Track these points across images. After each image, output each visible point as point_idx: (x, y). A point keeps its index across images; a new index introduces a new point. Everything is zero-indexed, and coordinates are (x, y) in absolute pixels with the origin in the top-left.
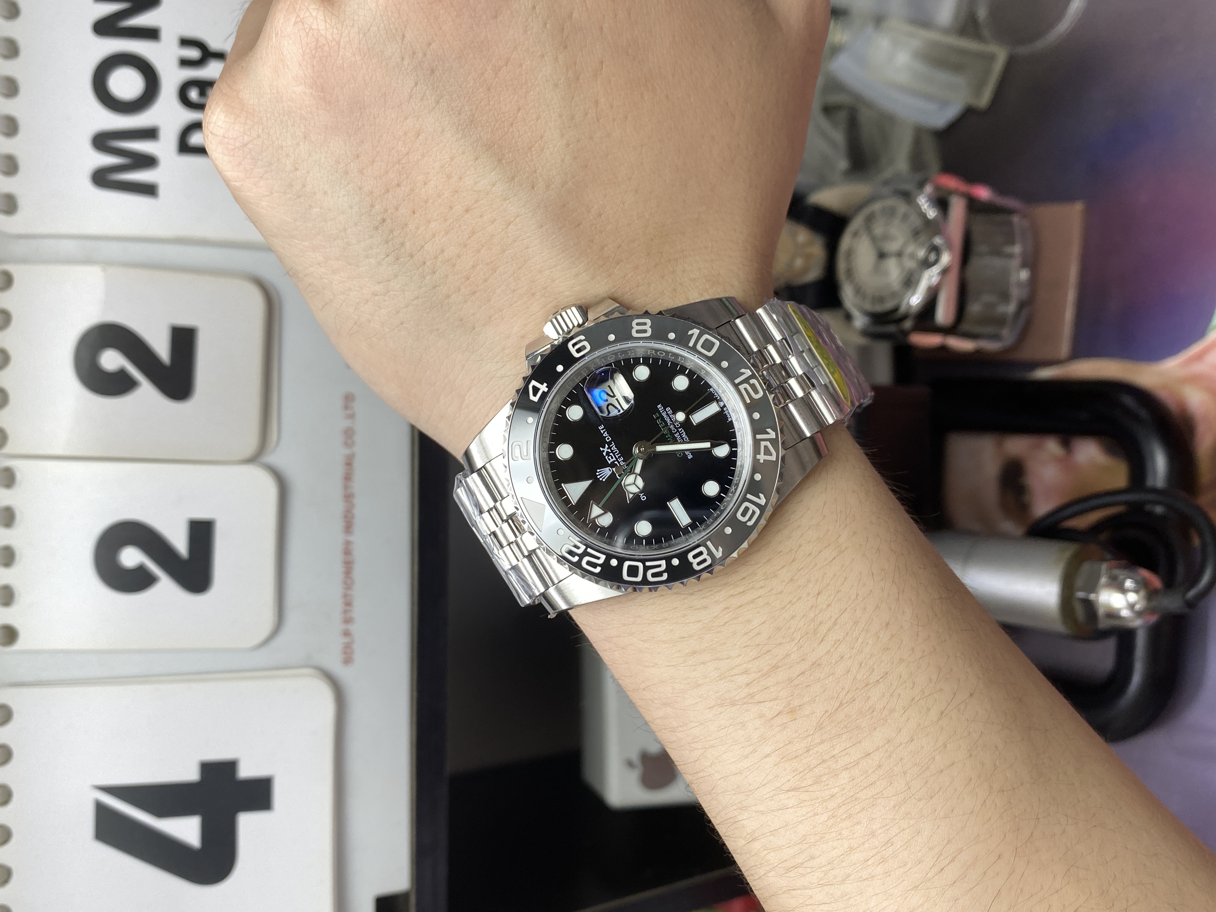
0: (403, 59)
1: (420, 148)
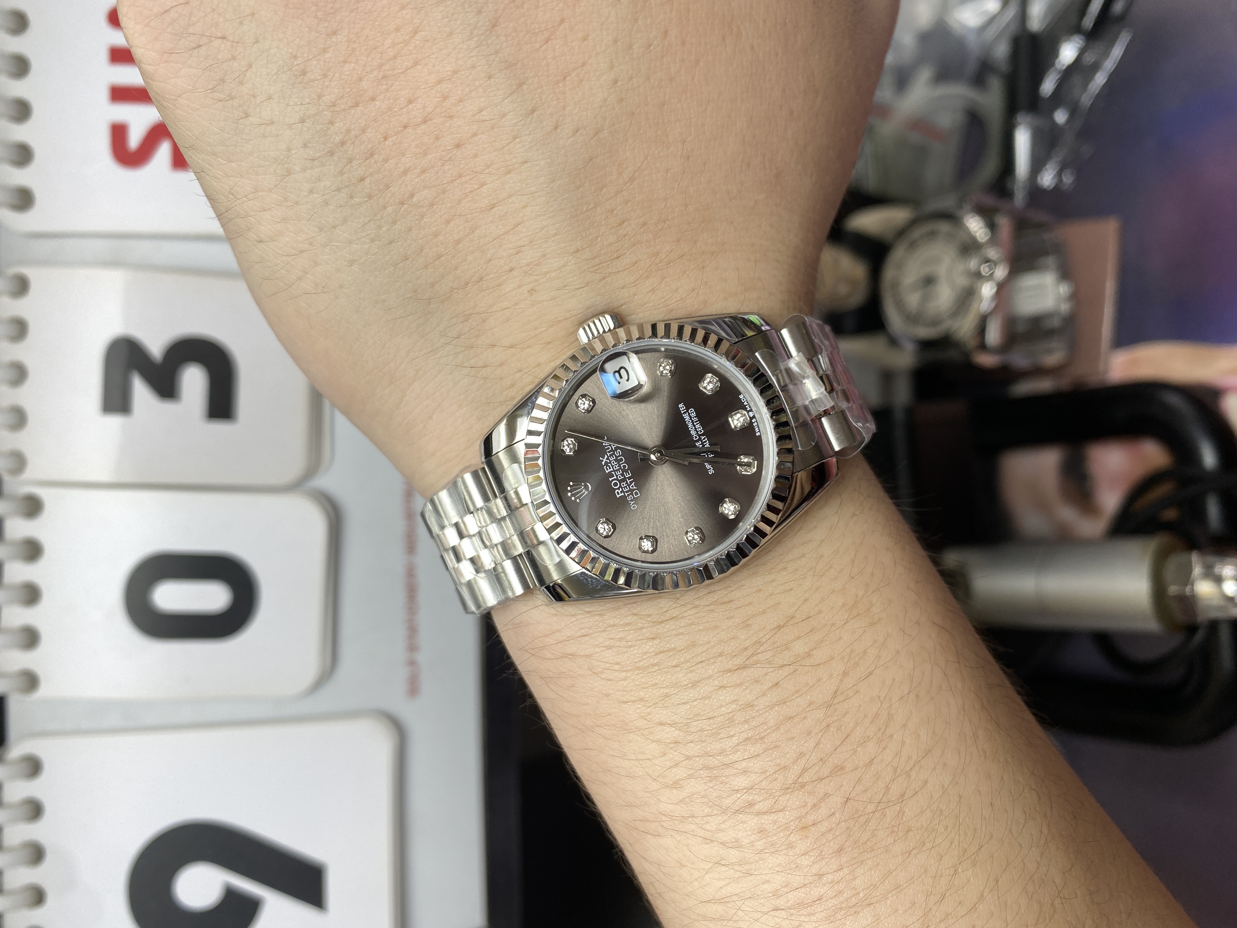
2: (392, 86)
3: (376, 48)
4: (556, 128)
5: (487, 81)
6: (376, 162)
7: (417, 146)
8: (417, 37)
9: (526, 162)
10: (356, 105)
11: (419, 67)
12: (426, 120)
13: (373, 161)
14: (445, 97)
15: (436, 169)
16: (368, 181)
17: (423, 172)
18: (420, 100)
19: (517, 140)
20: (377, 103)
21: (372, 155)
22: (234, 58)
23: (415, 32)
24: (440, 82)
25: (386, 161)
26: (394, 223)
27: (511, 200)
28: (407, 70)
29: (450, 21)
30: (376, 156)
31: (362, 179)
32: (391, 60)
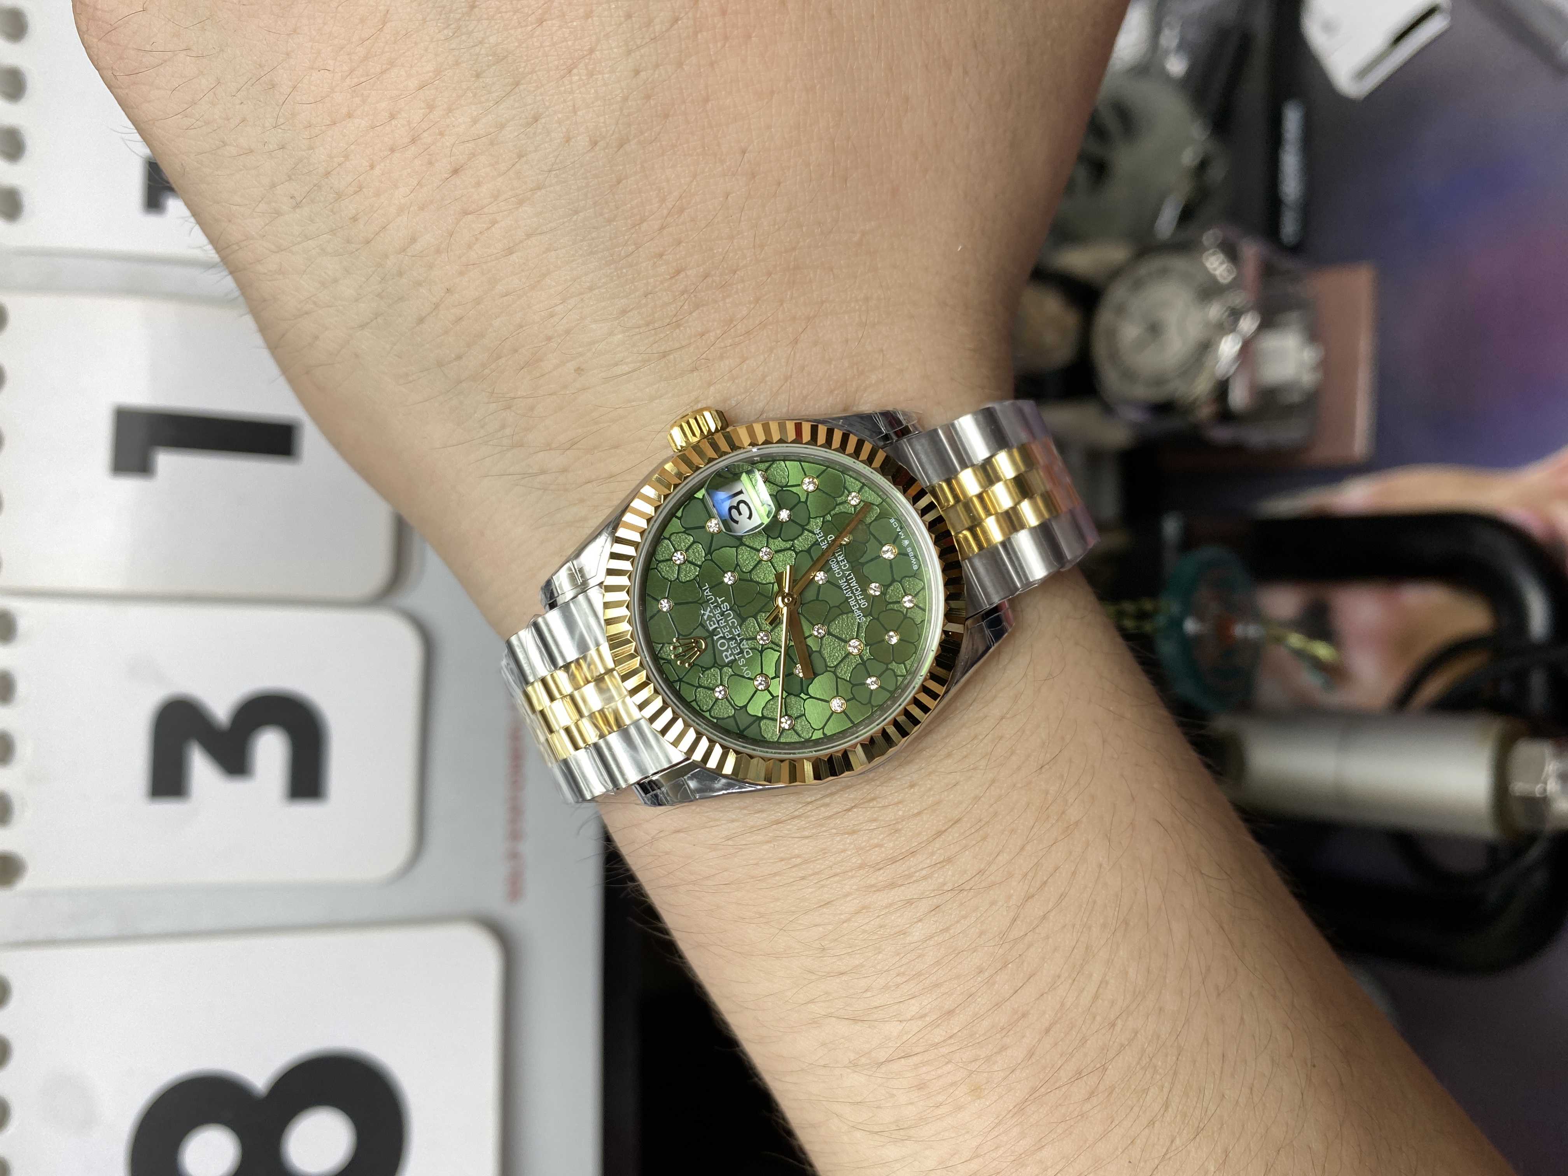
1: (387, 49)
2: (368, 97)
3: (342, 48)
4: (568, 140)
7: (409, 175)
8: (386, 30)
9: (538, 189)
12: (413, 141)
14: (431, 107)
17: (422, 208)
19: (524, 159)
23: (383, 23)
28: (382, 74)
32: (362, 62)
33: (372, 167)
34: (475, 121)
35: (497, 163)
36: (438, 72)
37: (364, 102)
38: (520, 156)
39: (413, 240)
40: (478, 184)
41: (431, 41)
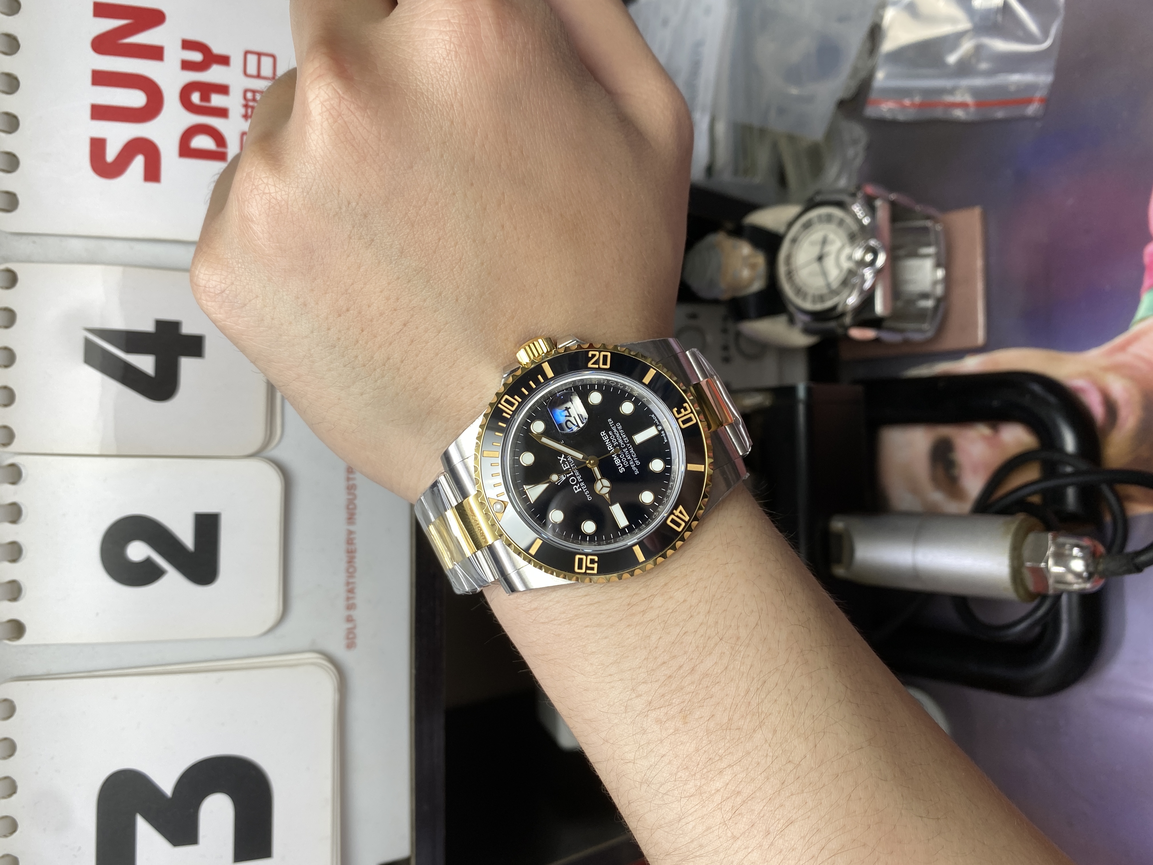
0: (340, 208)
1: (362, 278)
2: (356, 300)
3: (340, 282)
4: (457, 300)
5: (408, 285)
6: (361, 345)
7: (382, 331)
8: (361, 270)
9: (447, 323)
10: (340, 315)
11: (368, 286)
12: (381, 315)
13: (359, 345)
14: (388, 299)
15: (397, 341)
16: (360, 358)
17: (390, 344)
18: (374, 304)
20: (351, 312)
21: (357, 342)
22: (265, 306)
23: (359, 267)
24: (381, 292)
25: (367, 343)
26: (383, 377)
27: (446, 348)
28: (362, 289)
29: (377, 256)
30: (360, 342)
31: (357, 357)
32: (351, 286)
33: (362, 331)
34: (410, 301)
35: (425, 317)
36: (389, 284)
37: (354, 303)
38: (435, 312)
39: (389, 359)
40: (417, 328)
41: (384, 271)
